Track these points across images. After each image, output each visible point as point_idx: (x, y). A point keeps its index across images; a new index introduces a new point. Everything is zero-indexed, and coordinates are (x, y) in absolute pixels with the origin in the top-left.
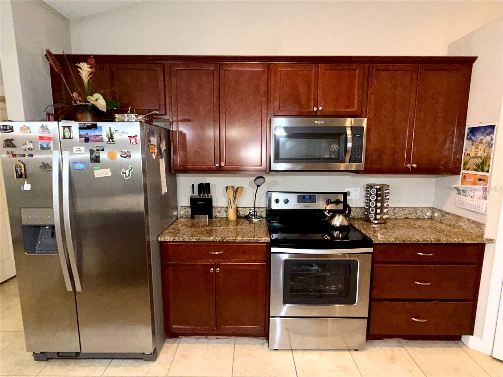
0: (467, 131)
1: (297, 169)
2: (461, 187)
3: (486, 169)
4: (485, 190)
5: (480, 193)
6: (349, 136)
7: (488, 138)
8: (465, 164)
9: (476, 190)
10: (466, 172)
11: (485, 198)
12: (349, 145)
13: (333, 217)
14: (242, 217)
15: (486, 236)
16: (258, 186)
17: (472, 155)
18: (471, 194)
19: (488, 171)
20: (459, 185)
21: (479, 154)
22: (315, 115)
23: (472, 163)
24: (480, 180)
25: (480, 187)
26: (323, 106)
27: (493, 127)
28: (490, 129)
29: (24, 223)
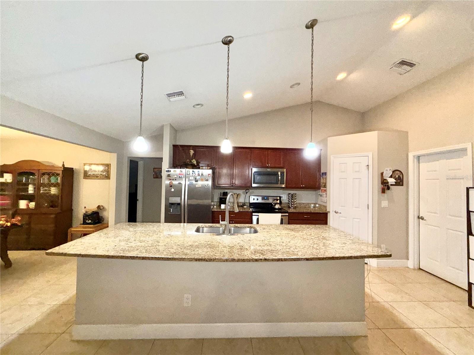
0: (321, 174)
1: (262, 186)
4: (326, 194)
5: (325, 196)
6: (280, 175)
7: (326, 176)
8: (322, 185)
10: (322, 188)
12: (280, 178)
13: (275, 205)
14: (239, 206)
15: (328, 210)
16: (247, 193)
18: (323, 196)
19: (326, 188)
21: (324, 182)
22: (268, 167)
24: (325, 191)
25: (324, 193)
26: (270, 164)
27: (326, 173)
28: (325, 174)
29: (170, 202)
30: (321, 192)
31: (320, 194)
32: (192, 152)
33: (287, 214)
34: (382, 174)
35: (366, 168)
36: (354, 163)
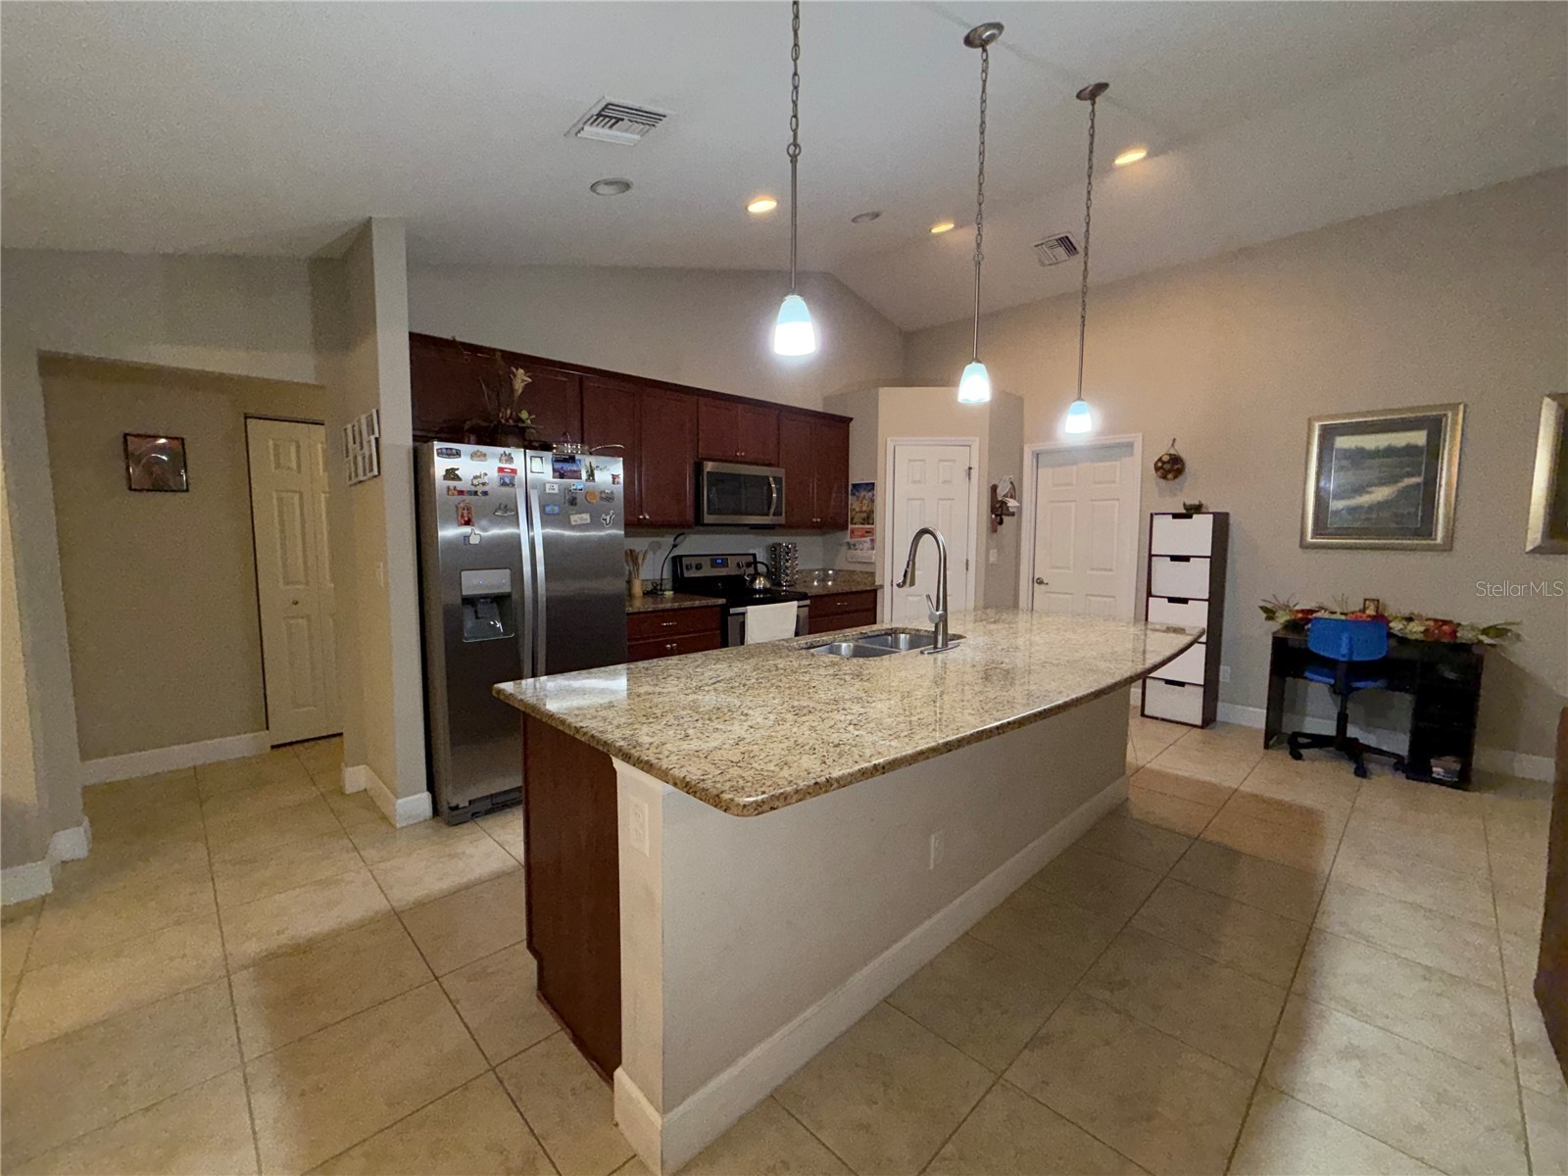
0: (850, 487)
2: (852, 541)
3: (871, 522)
4: (872, 541)
5: (868, 545)
6: (774, 487)
7: (870, 494)
8: (852, 519)
9: (865, 542)
10: (853, 526)
11: (873, 548)
12: (774, 495)
15: (877, 582)
17: (857, 510)
18: (861, 547)
19: (873, 524)
20: (848, 539)
21: (864, 509)
23: (858, 518)
24: (867, 532)
25: (868, 539)
26: (743, 451)
27: (873, 484)
28: (871, 487)
29: (465, 593)
30: (851, 537)
31: (848, 544)
32: (521, 379)
33: (808, 602)
34: (994, 489)
35: (964, 474)
36: (940, 461)
